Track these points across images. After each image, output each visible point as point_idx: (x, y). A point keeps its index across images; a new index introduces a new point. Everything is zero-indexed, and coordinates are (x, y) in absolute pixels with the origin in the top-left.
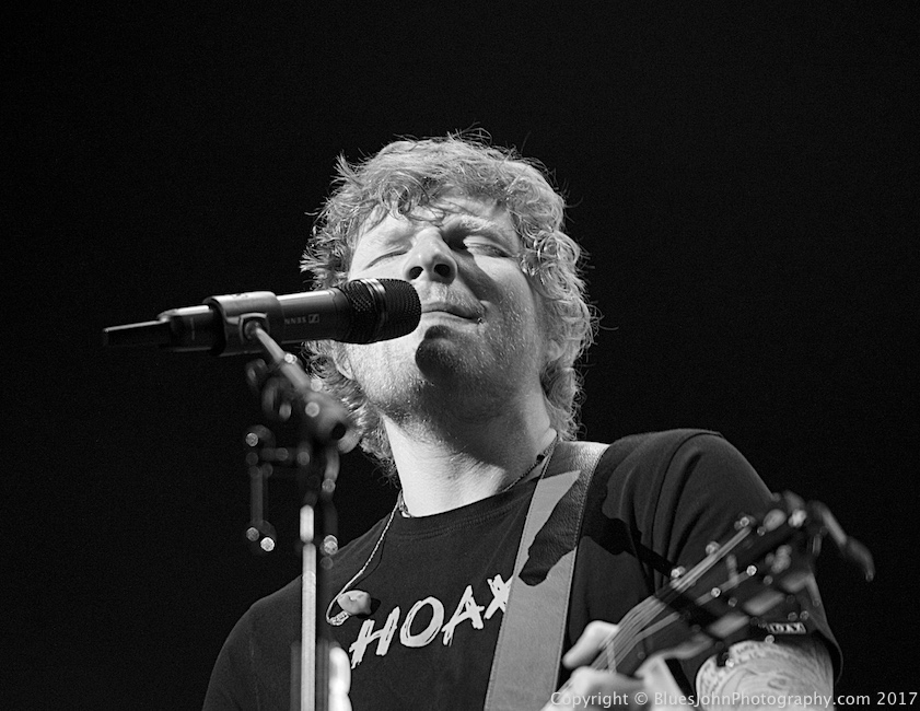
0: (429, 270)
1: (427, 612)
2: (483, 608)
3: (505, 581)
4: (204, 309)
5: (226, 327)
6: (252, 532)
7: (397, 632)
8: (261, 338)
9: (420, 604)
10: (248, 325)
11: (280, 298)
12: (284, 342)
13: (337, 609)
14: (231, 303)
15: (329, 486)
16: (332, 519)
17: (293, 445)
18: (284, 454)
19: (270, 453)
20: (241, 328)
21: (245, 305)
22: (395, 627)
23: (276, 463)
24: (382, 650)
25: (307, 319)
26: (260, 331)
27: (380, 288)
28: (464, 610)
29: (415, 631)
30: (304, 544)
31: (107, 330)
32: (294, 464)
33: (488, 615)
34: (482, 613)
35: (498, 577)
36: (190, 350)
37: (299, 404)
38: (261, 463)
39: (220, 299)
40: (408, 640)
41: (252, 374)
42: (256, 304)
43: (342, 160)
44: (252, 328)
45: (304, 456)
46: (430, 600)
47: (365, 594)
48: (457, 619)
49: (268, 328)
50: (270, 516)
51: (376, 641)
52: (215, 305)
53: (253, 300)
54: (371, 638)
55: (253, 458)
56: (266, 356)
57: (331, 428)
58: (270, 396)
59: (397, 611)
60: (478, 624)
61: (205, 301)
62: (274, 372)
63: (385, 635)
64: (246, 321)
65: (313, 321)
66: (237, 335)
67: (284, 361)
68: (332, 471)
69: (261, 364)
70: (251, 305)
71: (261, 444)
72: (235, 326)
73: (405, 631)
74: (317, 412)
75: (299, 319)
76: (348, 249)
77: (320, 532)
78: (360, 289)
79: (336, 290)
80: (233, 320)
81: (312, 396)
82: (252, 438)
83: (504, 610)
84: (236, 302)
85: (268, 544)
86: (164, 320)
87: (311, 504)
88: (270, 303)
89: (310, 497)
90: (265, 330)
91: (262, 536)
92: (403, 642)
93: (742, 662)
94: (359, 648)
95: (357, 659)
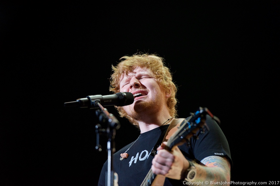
0: (134, 86)
1: (145, 153)
4: (86, 99)
5: (91, 102)
6: (97, 148)
7: (138, 158)
8: (99, 105)
9: (143, 152)
10: (96, 102)
11: (103, 96)
12: (104, 106)
14: (92, 97)
15: (114, 137)
17: (106, 128)
18: (104, 130)
19: (101, 130)
20: (94, 103)
21: (95, 98)
22: (138, 157)
23: (102, 132)
24: (135, 162)
26: (99, 104)
27: (125, 94)
29: (142, 157)
30: (108, 150)
31: (65, 103)
32: (106, 132)
36: (83, 107)
37: (107, 119)
38: (99, 132)
39: (90, 96)
40: (141, 159)
41: (97, 113)
42: (98, 98)
43: (113, 66)
44: (97, 103)
45: (108, 130)
46: (145, 151)
49: (100, 102)
51: (134, 160)
52: (89, 98)
53: (97, 97)
54: (133, 160)
55: (97, 131)
56: (100, 109)
57: (114, 124)
58: (101, 117)
59: (138, 153)
61: (87, 97)
62: (102, 112)
63: (136, 159)
64: (96, 101)
65: (110, 101)
66: (94, 104)
67: (104, 110)
68: (114, 134)
69: (99, 110)
70: (97, 98)
71: (99, 128)
72: (93, 102)
73: (140, 157)
74: (111, 121)
75: (107, 101)
76: (118, 85)
77: (112, 147)
78: (121, 94)
79: (116, 95)
80: (93, 101)
81: (110, 117)
82: (97, 127)
84: (93, 97)
85: (100, 150)
86: (78, 101)
87: (110, 141)
88: (101, 97)
89: (110, 139)
90: (100, 103)
91: (99, 148)
92: (140, 160)
93: (208, 160)
94: (131, 163)
95: (130, 165)
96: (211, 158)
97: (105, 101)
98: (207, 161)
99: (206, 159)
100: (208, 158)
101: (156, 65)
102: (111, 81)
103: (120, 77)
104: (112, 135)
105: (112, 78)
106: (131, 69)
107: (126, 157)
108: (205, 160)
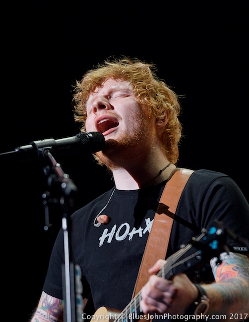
2: (143, 229)
3: (151, 220)
4: (30, 146)
5: (38, 152)
7: (115, 234)
8: (49, 157)
9: (123, 225)
10: (45, 151)
11: (56, 141)
13: (97, 222)
14: (39, 143)
17: (58, 198)
18: (55, 201)
19: (51, 200)
20: (43, 152)
21: (44, 144)
22: (114, 232)
24: (109, 241)
25: (66, 148)
26: (49, 153)
27: (91, 135)
29: (120, 235)
30: (64, 230)
32: (59, 204)
33: (144, 233)
34: (142, 231)
35: (149, 219)
37: (59, 184)
39: (36, 142)
40: (118, 238)
41: (45, 171)
42: (48, 143)
45: (62, 201)
46: (126, 224)
47: (106, 216)
48: (134, 232)
51: (108, 237)
52: (34, 145)
53: (47, 142)
54: (106, 236)
56: (51, 164)
58: (50, 180)
59: (115, 226)
60: (141, 235)
61: (30, 143)
63: (111, 235)
66: (42, 155)
67: (56, 166)
69: (48, 167)
70: (46, 144)
71: (48, 197)
72: (41, 151)
73: (117, 234)
74: (65, 186)
75: (63, 148)
78: (85, 135)
79: (76, 137)
80: (40, 149)
81: (64, 180)
82: (45, 196)
83: (149, 232)
84: (41, 143)
86: (17, 150)
87: (65, 217)
88: (52, 143)
90: (51, 153)
92: (116, 239)
93: (225, 259)
94: (102, 239)
95: (101, 243)
97: (59, 149)
100: (224, 256)
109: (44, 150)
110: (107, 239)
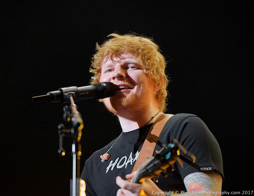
3: (139, 152)
4: (58, 91)
5: (64, 96)
6: (59, 151)
7: (117, 164)
9: (123, 158)
11: (78, 88)
14: (65, 90)
15: (79, 139)
16: (80, 147)
17: (70, 129)
18: (68, 131)
19: (64, 131)
22: (117, 163)
23: (65, 133)
24: (112, 169)
25: (85, 93)
26: (71, 98)
27: (105, 85)
28: (130, 159)
29: (120, 164)
31: (33, 97)
32: (70, 133)
34: (133, 160)
36: (54, 102)
38: (62, 133)
39: (63, 89)
40: (118, 167)
42: (72, 90)
43: (97, 44)
45: (73, 131)
48: (128, 162)
49: (74, 96)
50: (64, 147)
52: (61, 90)
54: (111, 166)
55: (59, 132)
61: (59, 89)
63: (114, 165)
65: (87, 93)
66: (67, 98)
67: (73, 105)
68: (80, 135)
70: (70, 90)
71: (62, 128)
72: (66, 96)
73: (118, 164)
74: (74, 120)
75: (83, 93)
77: (77, 150)
78: (100, 85)
80: (66, 94)
82: (59, 127)
84: (67, 90)
85: (63, 154)
86: (48, 94)
87: (74, 143)
88: (75, 89)
89: (74, 141)
91: (62, 152)
93: (194, 179)
94: (108, 168)
95: (107, 171)
96: (196, 176)
97: (80, 94)
98: (192, 180)
99: (191, 177)
100: (193, 176)
101: (148, 53)
102: (93, 61)
103: (104, 59)
104: (77, 136)
105: (94, 58)
106: (117, 53)
107: (107, 159)
108: (189, 178)
109: (68, 94)
110: (111, 167)
